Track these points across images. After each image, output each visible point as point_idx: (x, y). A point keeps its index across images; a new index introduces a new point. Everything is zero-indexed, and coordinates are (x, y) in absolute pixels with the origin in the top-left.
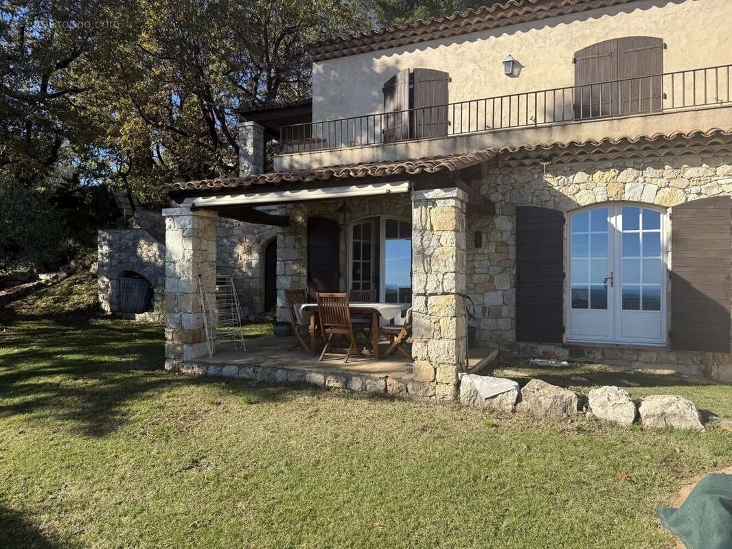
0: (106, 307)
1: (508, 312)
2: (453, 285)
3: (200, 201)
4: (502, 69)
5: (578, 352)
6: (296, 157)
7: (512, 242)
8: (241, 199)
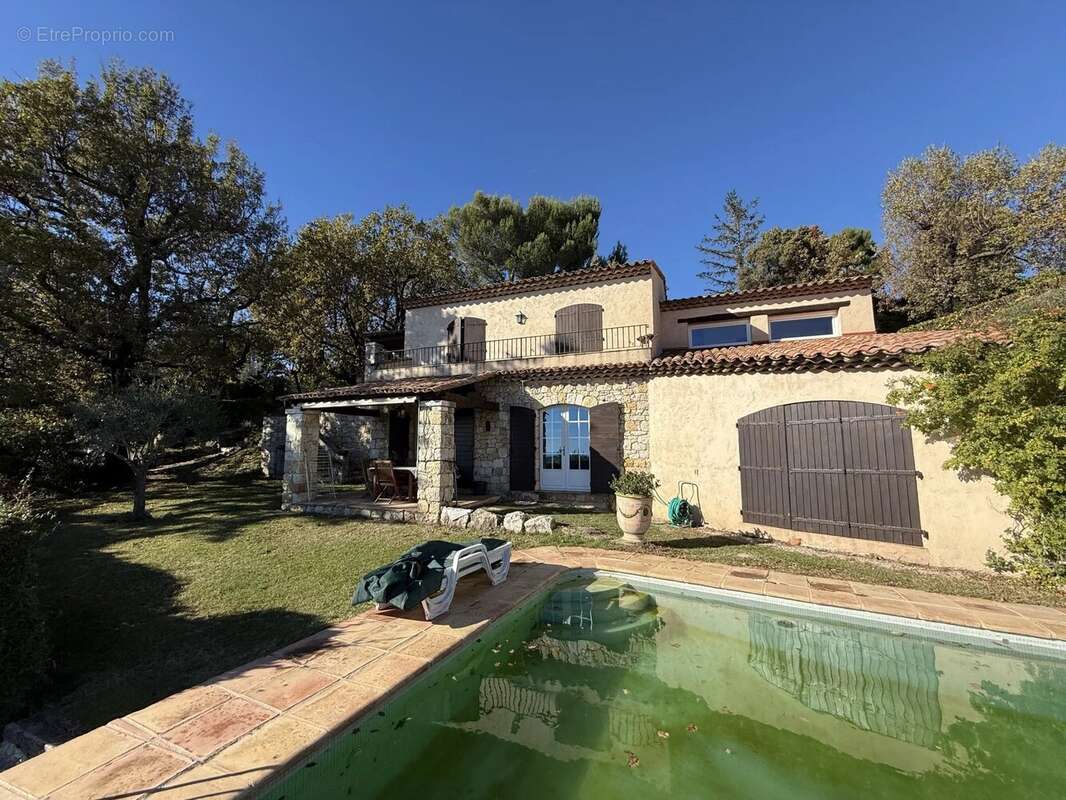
0: (266, 471)
1: (506, 472)
2: (439, 455)
3: (306, 405)
4: (515, 319)
5: (544, 496)
6: (385, 372)
7: (508, 428)
8: (344, 404)
